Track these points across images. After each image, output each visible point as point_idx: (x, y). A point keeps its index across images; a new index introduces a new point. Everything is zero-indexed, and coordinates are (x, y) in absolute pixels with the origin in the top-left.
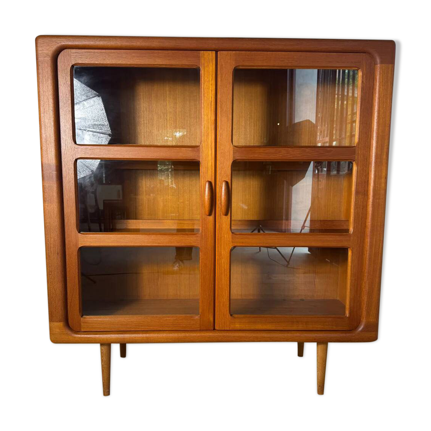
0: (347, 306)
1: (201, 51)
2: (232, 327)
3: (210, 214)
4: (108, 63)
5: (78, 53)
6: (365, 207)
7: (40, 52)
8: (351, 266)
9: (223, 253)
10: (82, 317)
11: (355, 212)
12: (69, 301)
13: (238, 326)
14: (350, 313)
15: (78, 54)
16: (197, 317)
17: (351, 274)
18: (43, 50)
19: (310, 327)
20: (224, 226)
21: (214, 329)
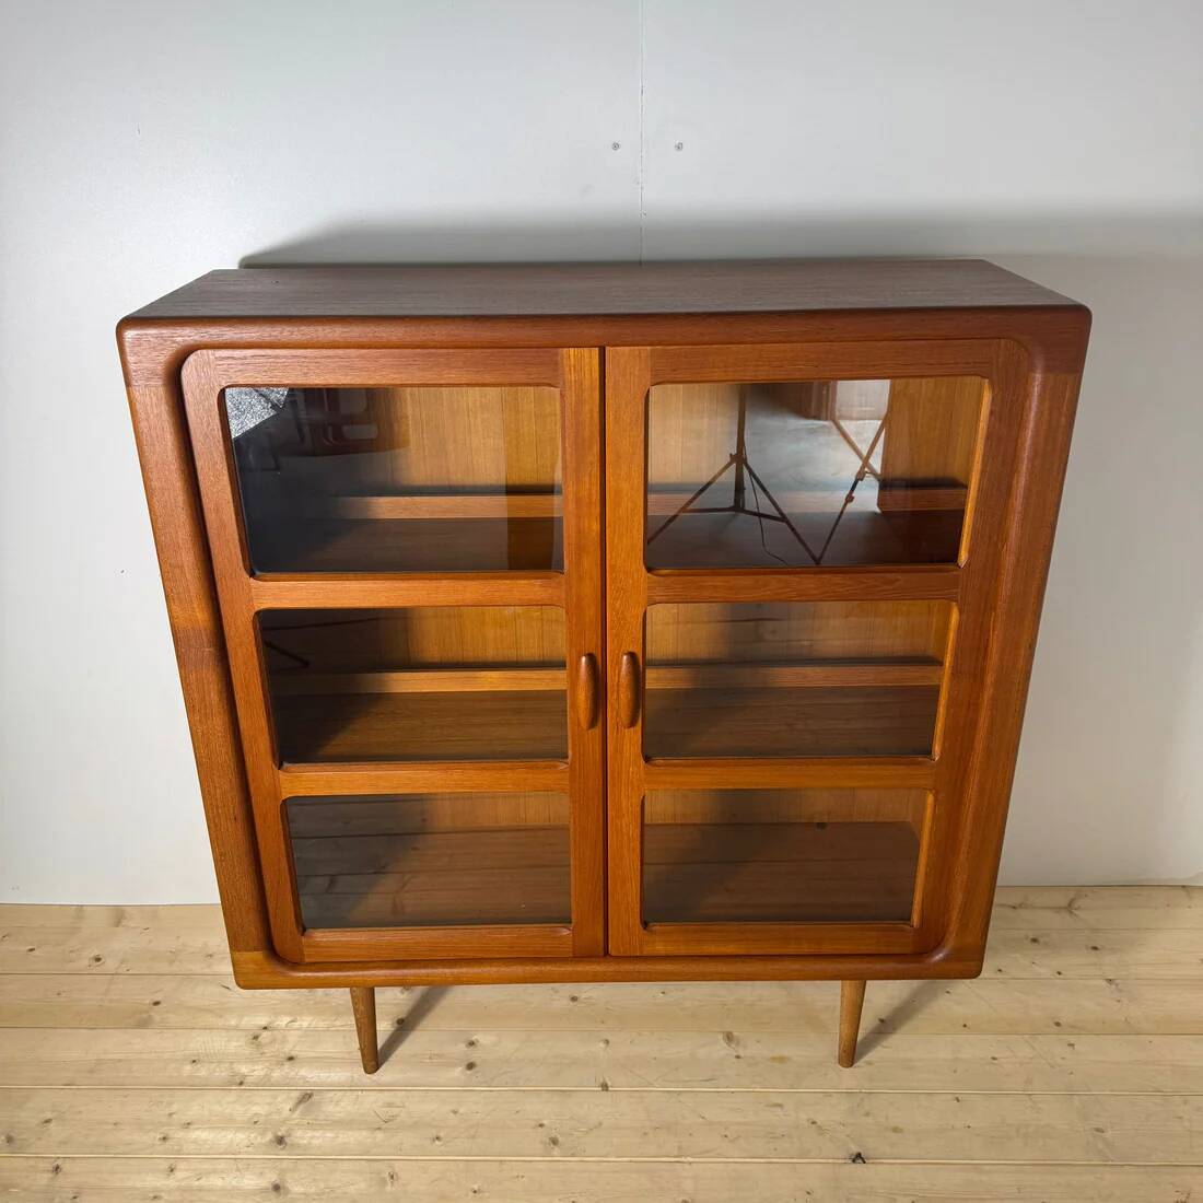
0: (917, 907)
1: (560, 350)
2: (647, 950)
3: (592, 724)
4: (317, 382)
5: (233, 358)
6: (974, 706)
7: (132, 367)
8: (932, 828)
9: (624, 804)
10: (303, 935)
11: (947, 714)
12: (271, 906)
13: (660, 948)
14: (923, 919)
15: (234, 362)
16: (565, 932)
17: (930, 844)
18: (140, 362)
19: (827, 948)
20: (626, 747)
21: (606, 953)
